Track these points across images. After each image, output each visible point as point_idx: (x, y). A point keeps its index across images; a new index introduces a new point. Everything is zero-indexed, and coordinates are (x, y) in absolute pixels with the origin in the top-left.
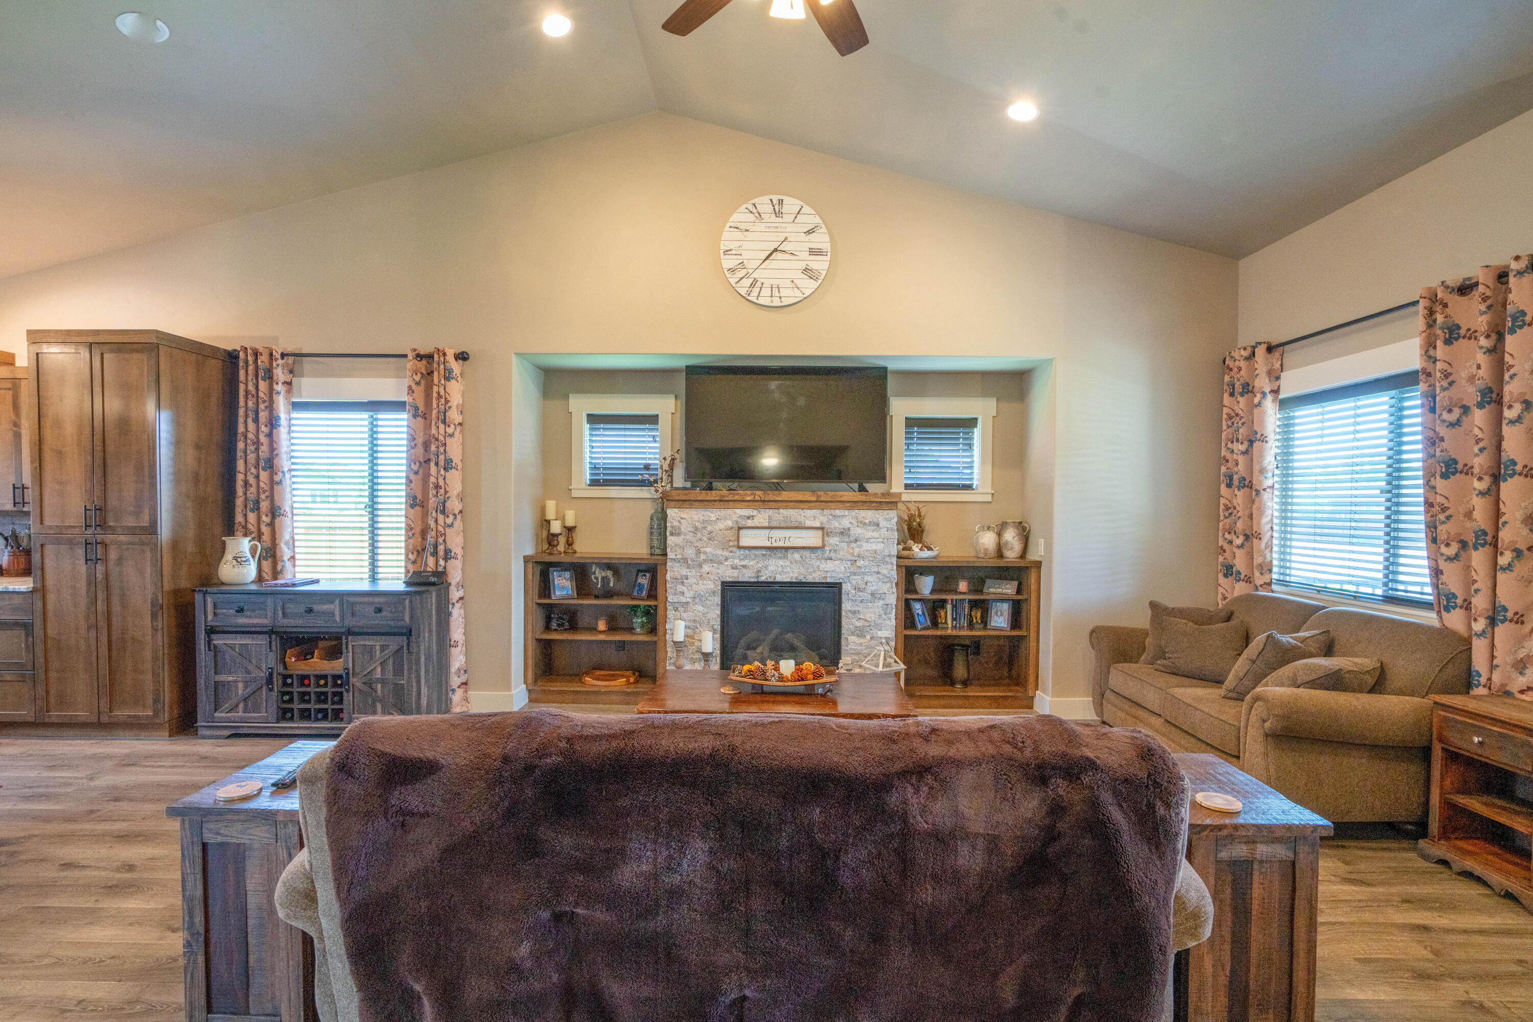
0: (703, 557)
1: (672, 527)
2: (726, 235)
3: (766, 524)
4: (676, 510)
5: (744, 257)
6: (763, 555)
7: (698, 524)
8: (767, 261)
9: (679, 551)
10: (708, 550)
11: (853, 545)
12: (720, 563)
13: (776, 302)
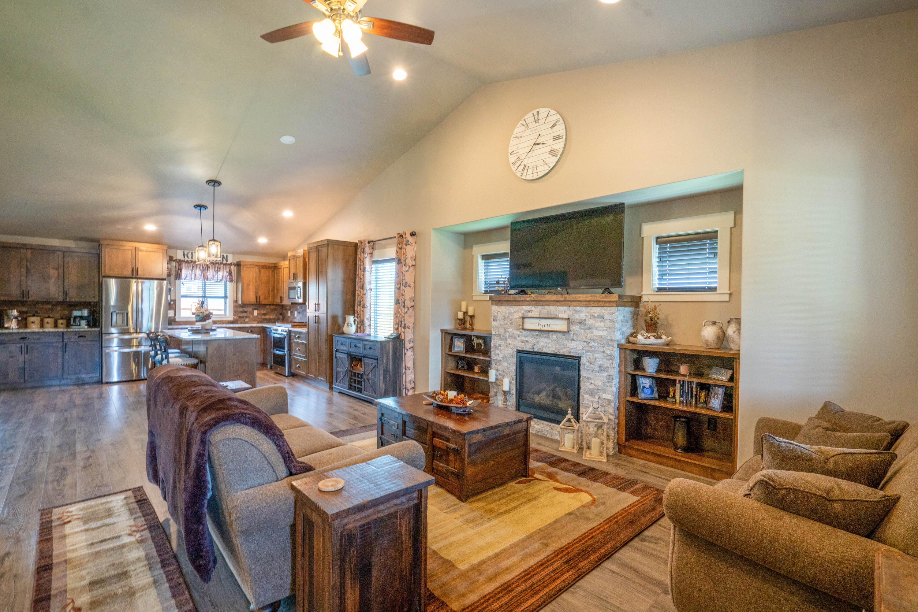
0: (507, 334)
1: (494, 316)
2: (511, 143)
3: (538, 316)
4: (496, 307)
5: (520, 153)
6: (537, 335)
7: (505, 315)
8: (531, 152)
9: (497, 330)
10: (510, 330)
11: (588, 331)
12: (516, 338)
13: (536, 177)
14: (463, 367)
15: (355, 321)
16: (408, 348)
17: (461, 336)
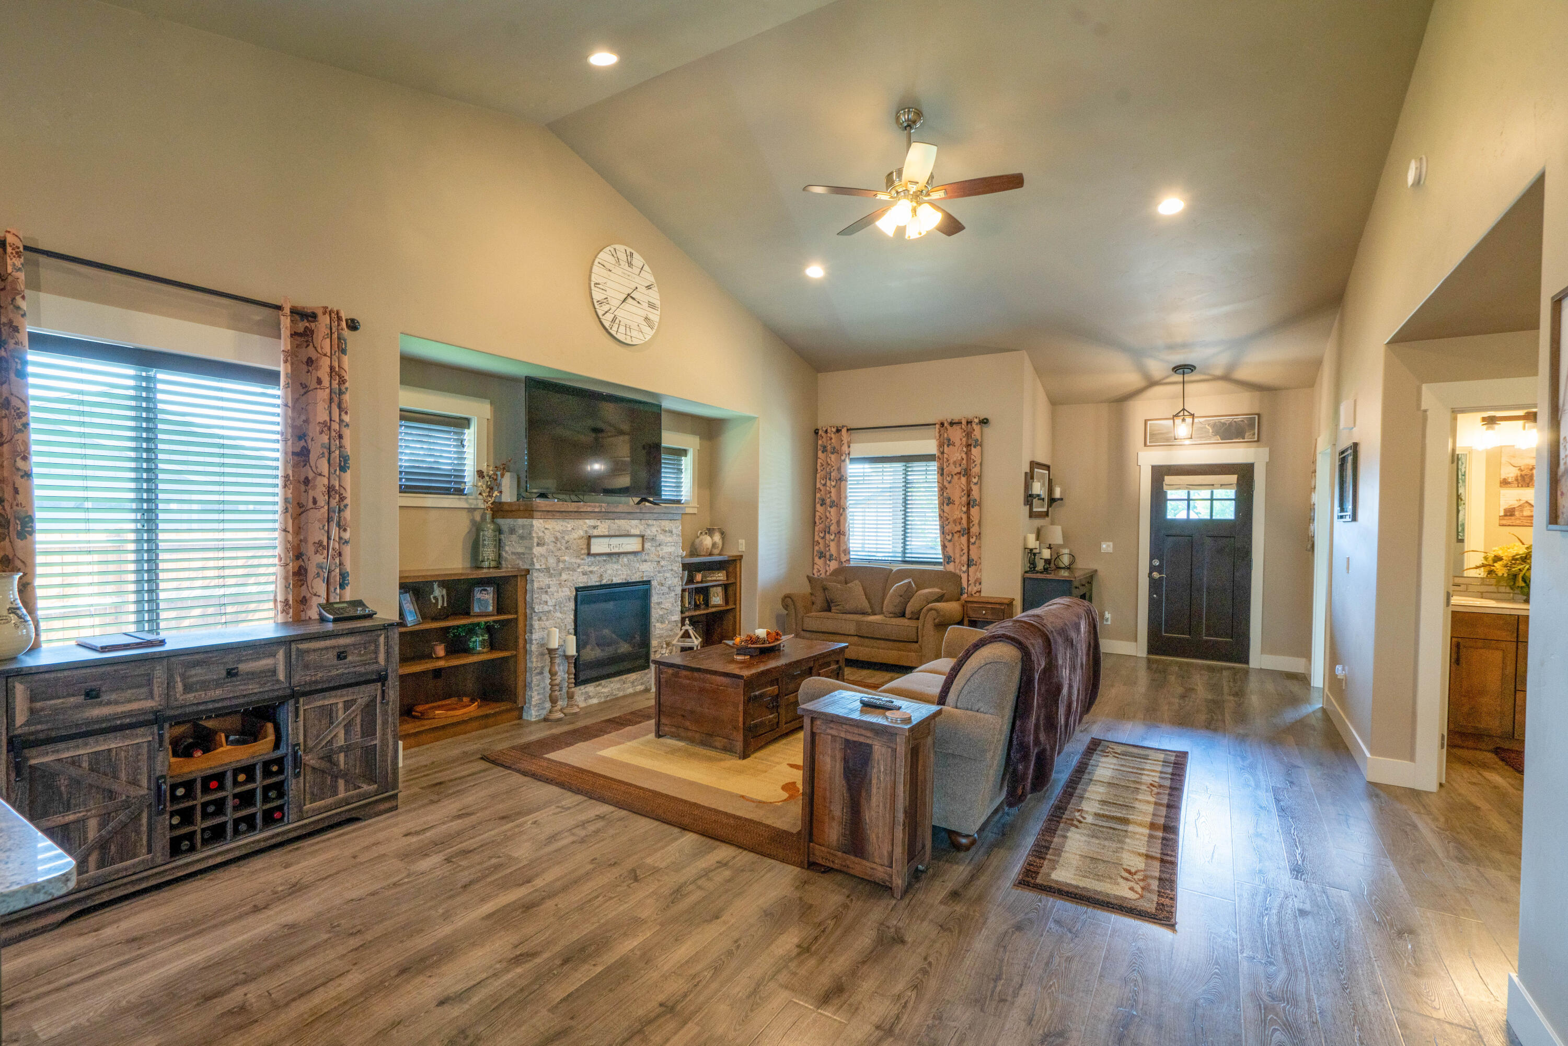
0: (561, 565)
1: (537, 538)
2: (596, 269)
3: (607, 533)
4: (541, 521)
5: (607, 293)
6: (605, 561)
7: (558, 535)
8: (624, 304)
9: (543, 561)
10: (567, 558)
11: (659, 549)
12: (574, 570)
13: (629, 341)
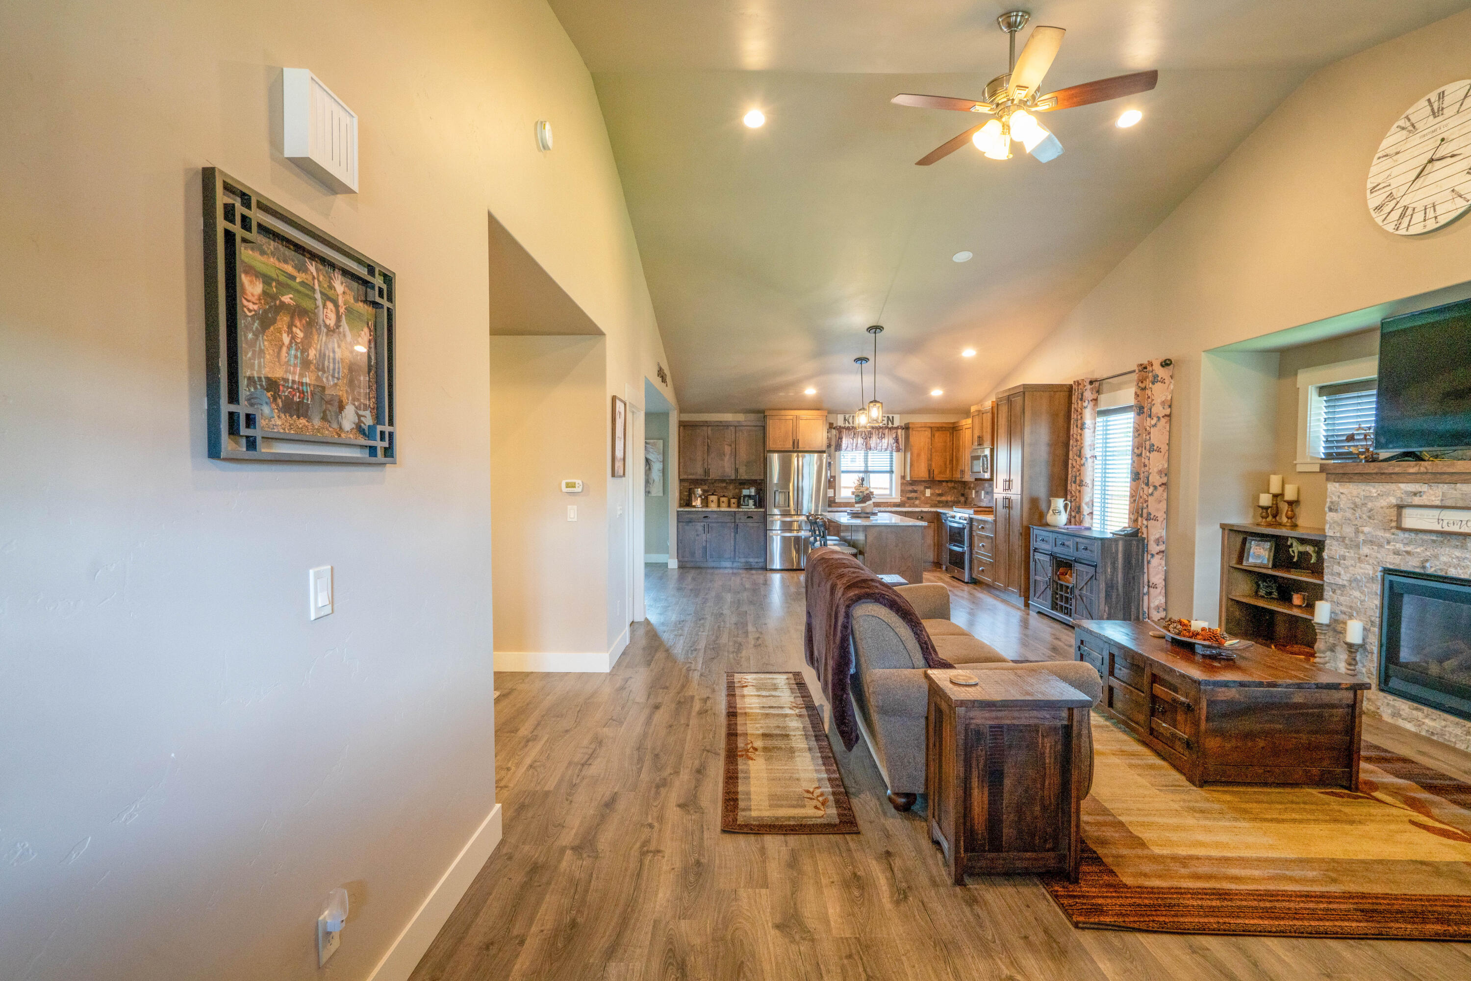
0: (1362, 537)
1: (1332, 502)
2: (1373, 170)
3: (1438, 503)
4: (1337, 485)
5: (1392, 186)
6: (1434, 541)
7: (1357, 500)
8: (1420, 180)
9: (1338, 528)
10: (1366, 529)
12: (1381, 546)
13: (1431, 225)
14: (1271, 593)
15: (1066, 506)
16: (1154, 552)
17: (1263, 537)
